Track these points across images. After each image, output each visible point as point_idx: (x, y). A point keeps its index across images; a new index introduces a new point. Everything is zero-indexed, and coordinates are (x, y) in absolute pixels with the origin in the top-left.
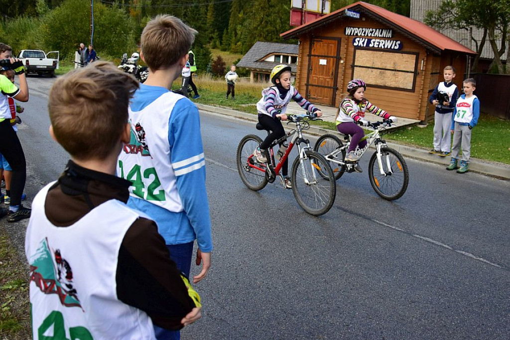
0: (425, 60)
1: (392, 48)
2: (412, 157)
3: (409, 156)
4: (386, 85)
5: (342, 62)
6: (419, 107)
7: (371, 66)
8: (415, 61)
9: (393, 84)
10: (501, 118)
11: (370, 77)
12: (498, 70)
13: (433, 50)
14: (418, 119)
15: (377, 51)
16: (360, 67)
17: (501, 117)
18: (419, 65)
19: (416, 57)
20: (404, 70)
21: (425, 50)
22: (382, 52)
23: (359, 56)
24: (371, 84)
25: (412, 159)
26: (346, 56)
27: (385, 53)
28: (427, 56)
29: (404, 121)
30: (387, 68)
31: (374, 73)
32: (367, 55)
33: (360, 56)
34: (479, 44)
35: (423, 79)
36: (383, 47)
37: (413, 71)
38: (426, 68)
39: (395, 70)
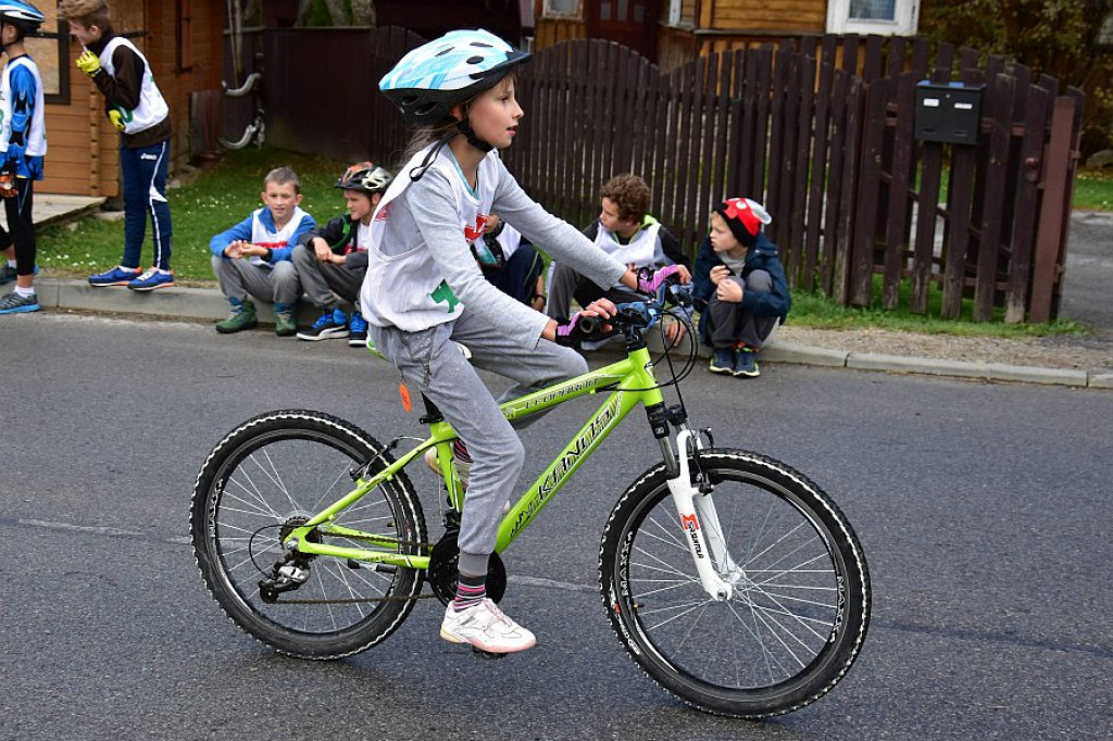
12: (328, 16)
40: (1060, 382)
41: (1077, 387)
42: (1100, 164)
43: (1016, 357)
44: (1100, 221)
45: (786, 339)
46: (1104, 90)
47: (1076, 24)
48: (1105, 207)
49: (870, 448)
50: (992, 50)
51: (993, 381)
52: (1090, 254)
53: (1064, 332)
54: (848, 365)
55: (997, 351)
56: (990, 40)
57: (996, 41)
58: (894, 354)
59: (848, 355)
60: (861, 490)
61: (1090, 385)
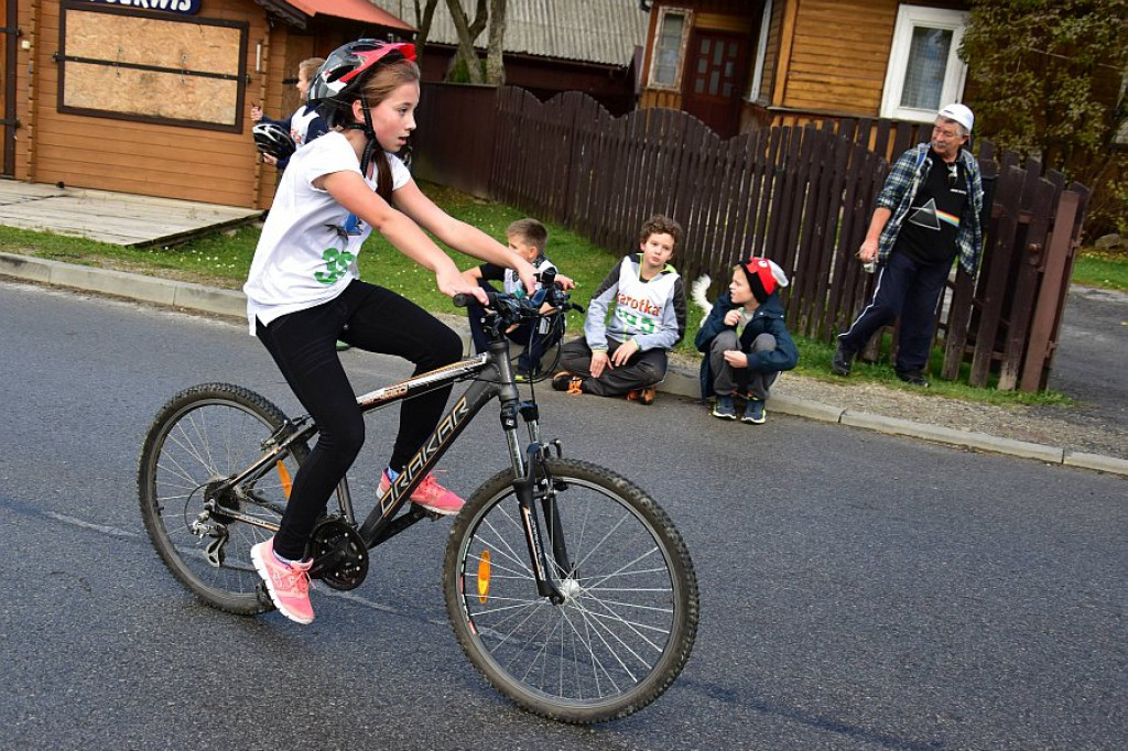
0: (266, 42)
1: (174, 7)
2: (211, 315)
3: (201, 313)
4: (162, 114)
5: (25, 44)
6: (257, 173)
7: (115, 60)
8: (238, 47)
9: (180, 111)
10: (477, 198)
11: (115, 89)
12: (468, 75)
13: (285, 15)
14: (255, 205)
15: (128, 15)
16: (81, 60)
17: (478, 195)
18: (250, 55)
19: (242, 37)
20: (210, 71)
21: (265, 16)
22: (144, 20)
23: (77, 29)
24: (118, 110)
25: (208, 321)
26: (38, 27)
27: (152, 21)
28: (272, 33)
29: (216, 213)
30: (161, 65)
31: (123, 80)
32: (101, 27)
33: (81, 30)
34: (423, 6)
35: (263, 97)
36: (146, 5)
37: (236, 74)
38: (269, 68)
39: (185, 72)
40: (1037, 456)
41: (1051, 463)
42: (1107, 245)
43: (1000, 426)
44: (1099, 297)
45: (789, 392)
46: (1116, 183)
47: (1096, 125)
48: (1106, 285)
49: (843, 510)
50: (1020, 142)
51: (973, 450)
52: (1087, 327)
53: (1050, 403)
54: (842, 421)
55: (982, 419)
56: (1020, 133)
57: (1025, 134)
58: (886, 415)
59: (843, 412)
60: (823, 557)
61: (1065, 462)
